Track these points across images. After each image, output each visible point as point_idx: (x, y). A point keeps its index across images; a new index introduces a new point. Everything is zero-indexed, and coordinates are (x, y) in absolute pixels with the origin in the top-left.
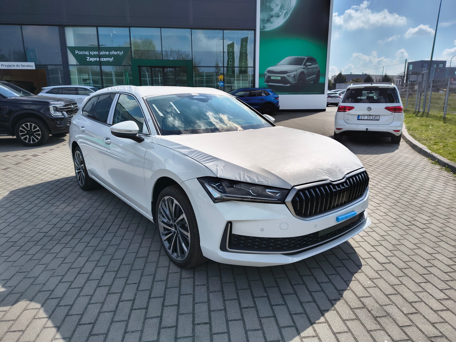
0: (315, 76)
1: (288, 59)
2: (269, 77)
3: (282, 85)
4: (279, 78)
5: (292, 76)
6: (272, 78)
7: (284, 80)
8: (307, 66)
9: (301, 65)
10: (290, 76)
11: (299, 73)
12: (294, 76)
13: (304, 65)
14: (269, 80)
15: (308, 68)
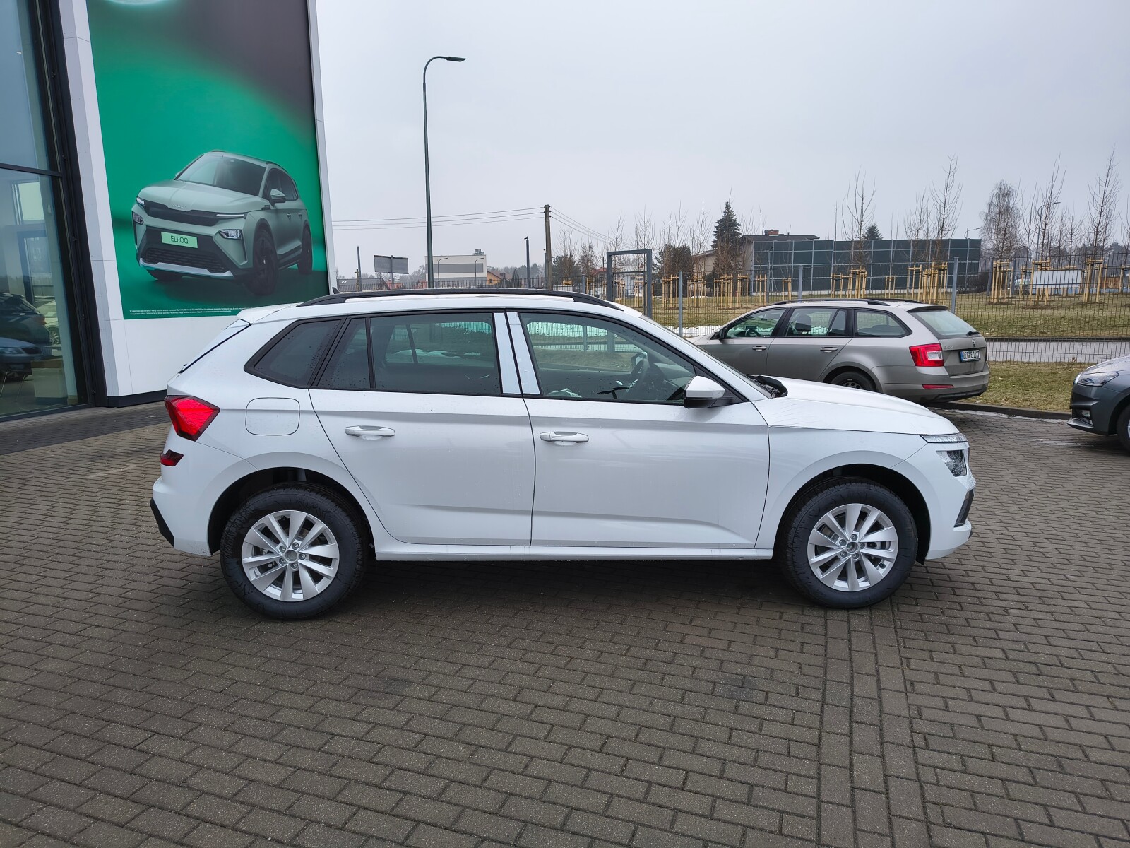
0: (298, 243)
1: (209, 162)
2: (154, 233)
3: (204, 272)
4: (192, 243)
5: (235, 235)
6: (166, 238)
7: (207, 253)
8: (273, 202)
9: (256, 194)
10: (227, 235)
11: (255, 225)
12: (241, 240)
13: (266, 196)
14: (153, 249)
15: (277, 211)
